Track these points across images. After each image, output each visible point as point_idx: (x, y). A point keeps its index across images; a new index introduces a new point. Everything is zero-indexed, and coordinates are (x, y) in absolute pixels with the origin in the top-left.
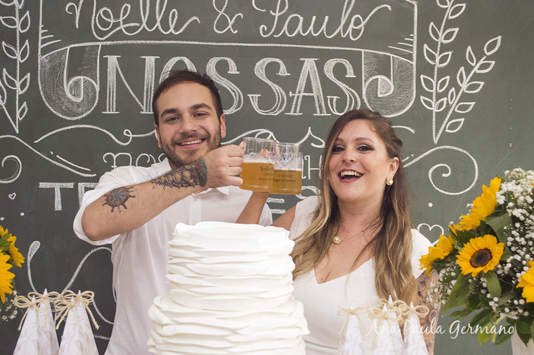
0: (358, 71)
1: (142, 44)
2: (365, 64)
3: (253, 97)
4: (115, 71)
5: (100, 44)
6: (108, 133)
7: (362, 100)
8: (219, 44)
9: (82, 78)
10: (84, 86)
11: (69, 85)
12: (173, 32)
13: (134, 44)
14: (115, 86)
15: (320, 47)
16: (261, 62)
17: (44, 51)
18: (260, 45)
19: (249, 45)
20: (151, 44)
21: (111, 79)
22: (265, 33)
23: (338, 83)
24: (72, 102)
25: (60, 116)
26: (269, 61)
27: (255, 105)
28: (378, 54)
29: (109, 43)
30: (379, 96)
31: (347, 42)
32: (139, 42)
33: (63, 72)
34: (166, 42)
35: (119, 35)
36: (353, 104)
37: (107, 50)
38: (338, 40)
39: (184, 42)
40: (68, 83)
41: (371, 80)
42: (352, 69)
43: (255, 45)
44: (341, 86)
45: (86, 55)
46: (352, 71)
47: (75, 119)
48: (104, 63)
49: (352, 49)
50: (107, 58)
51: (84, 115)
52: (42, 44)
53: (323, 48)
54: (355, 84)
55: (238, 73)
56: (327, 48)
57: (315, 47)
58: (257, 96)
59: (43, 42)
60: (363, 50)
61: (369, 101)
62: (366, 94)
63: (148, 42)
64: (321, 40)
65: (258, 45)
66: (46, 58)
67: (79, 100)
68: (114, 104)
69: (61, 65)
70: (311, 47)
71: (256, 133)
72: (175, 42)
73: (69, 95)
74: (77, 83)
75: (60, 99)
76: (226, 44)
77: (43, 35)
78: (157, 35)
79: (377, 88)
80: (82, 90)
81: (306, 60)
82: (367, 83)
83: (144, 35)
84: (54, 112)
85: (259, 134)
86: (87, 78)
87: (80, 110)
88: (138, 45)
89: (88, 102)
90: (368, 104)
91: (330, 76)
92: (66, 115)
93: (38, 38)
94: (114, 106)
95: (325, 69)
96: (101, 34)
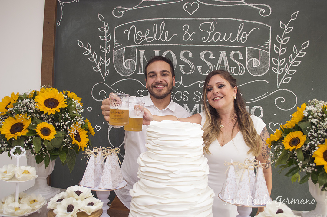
0: (244, 56)
1: (154, 46)
2: (247, 53)
3: (199, 67)
4: (143, 57)
5: (137, 46)
6: (140, 82)
7: (246, 69)
8: (185, 45)
9: (130, 59)
10: (131, 63)
11: (125, 63)
12: (166, 41)
13: (150, 46)
14: (143, 63)
15: (228, 46)
16: (202, 52)
17: (116, 49)
18: (202, 45)
19: (197, 45)
20: (157, 46)
21: (141, 60)
22: (204, 40)
23: (235, 61)
24: (126, 69)
25: (121, 75)
26: (206, 52)
27: (200, 71)
28: (253, 49)
29: (141, 45)
30: (253, 67)
31: (240, 44)
32: (153, 45)
33: (123, 58)
34: (163, 45)
35: (145, 42)
36: (242, 70)
37: (140, 48)
38: (236, 43)
39: (171, 45)
40: (124, 62)
41: (250, 60)
42: (242, 55)
43: (200, 45)
44: (237, 63)
45: (132, 50)
46: (242, 56)
47: (127, 76)
48: (139, 53)
49: (242, 47)
50: (140, 52)
51: (130, 75)
52: (115, 46)
53: (229, 46)
54: (243, 62)
55: (193, 57)
56: (231, 46)
57: (226, 46)
58: (201, 67)
59: (116, 45)
60: (247, 47)
61: (249, 69)
62: (248, 66)
63: (156, 45)
64: (229, 43)
65: (201, 45)
66: (116, 52)
67: (129, 69)
68: (142, 70)
69: (122, 54)
70: (224, 46)
71: (200, 82)
72: (167, 45)
73: (125, 67)
74: (128, 62)
75: (121, 68)
76: (188, 45)
77: (115, 43)
78: (160, 42)
79: (253, 63)
80: (130, 64)
81: (222, 51)
82: (248, 61)
83: (155, 42)
84: (119, 73)
85: (201, 83)
86: (132, 60)
87: (129, 72)
88: (152, 46)
89: (132, 70)
90: (248, 71)
91: (232, 58)
92: (124, 74)
93: (113, 44)
94: (142, 71)
95: (230, 55)
96: (138, 42)
